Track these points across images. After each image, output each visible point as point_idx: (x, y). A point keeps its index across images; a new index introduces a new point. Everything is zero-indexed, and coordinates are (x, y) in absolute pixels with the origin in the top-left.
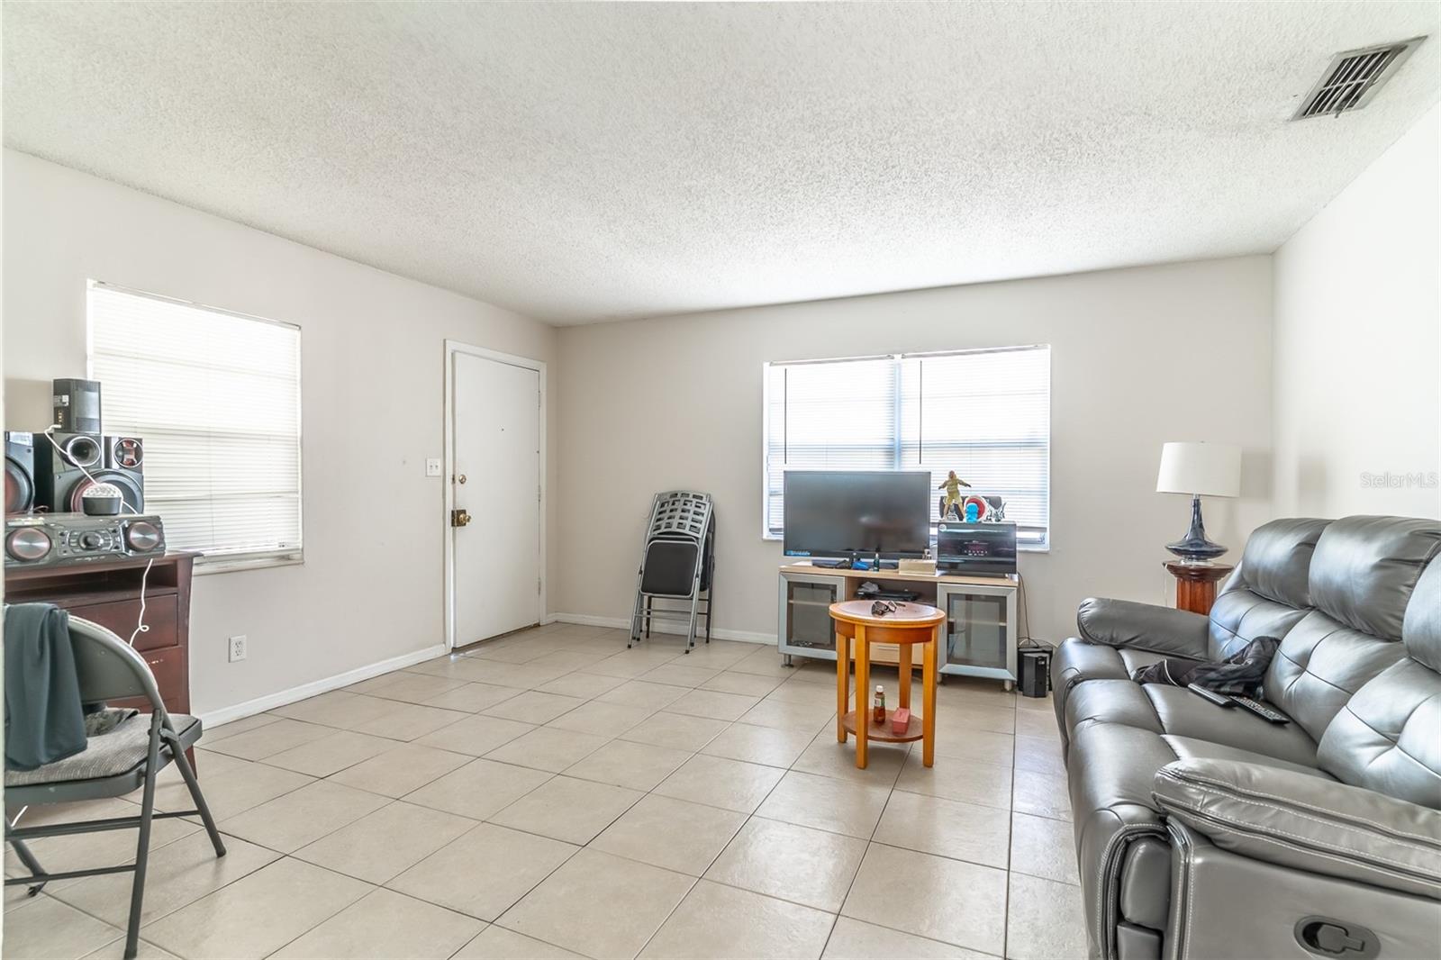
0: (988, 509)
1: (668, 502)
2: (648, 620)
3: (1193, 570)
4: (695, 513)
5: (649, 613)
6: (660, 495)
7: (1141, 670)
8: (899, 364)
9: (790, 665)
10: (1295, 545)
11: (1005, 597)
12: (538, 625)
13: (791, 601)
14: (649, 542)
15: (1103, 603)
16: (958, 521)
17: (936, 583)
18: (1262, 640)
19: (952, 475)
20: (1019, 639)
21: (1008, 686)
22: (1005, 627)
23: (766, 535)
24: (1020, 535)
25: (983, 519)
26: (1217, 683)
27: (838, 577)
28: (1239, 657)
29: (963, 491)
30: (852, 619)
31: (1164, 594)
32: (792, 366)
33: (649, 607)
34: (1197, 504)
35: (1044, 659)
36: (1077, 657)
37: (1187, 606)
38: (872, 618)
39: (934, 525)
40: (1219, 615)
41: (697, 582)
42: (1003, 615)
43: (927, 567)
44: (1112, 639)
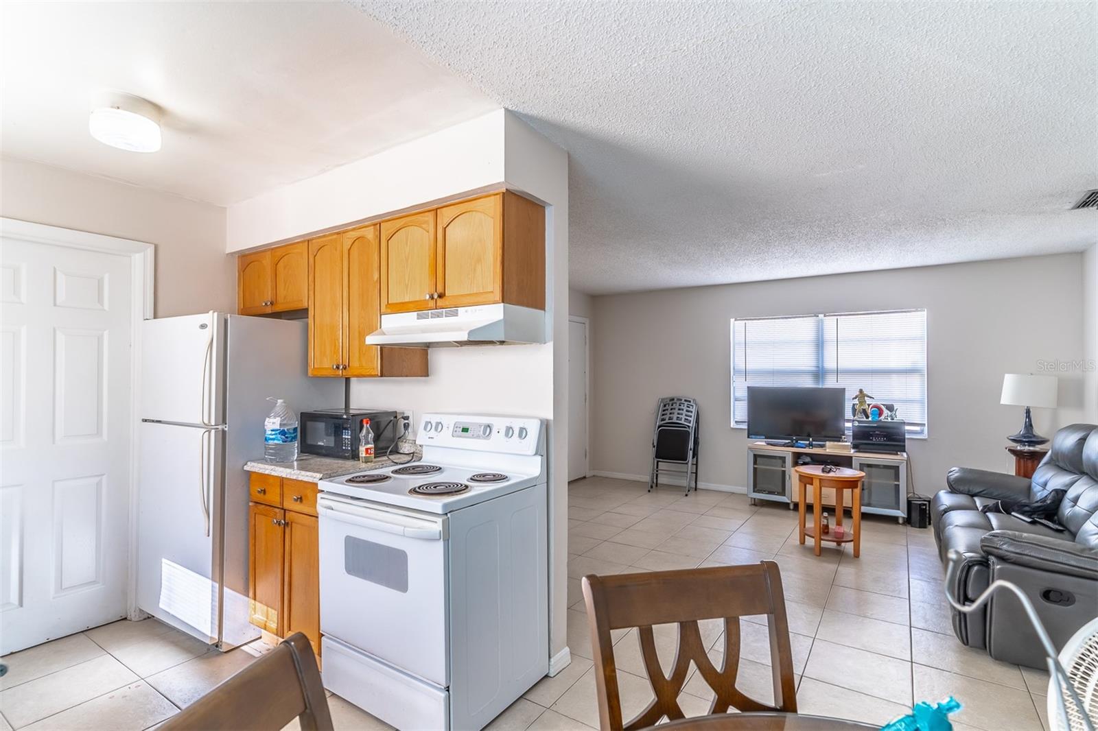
0: (886, 412)
1: (669, 404)
2: (657, 475)
3: (1025, 453)
4: (687, 411)
5: (657, 471)
6: (663, 400)
7: (985, 507)
8: (822, 320)
9: (755, 505)
10: (1078, 439)
11: (898, 467)
12: (585, 478)
13: (755, 466)
14: (659, 428)
15: (963, 470)
16: (865, 419)
17: (851, 457)
18: (1056, 491)
19: (861, 391)
20: (907, 493)
21: (901, 521)
22: (899, 485)
23: (733, 425)
24: (907, 428)
25: (882, 418)
26: (1030, 513)
27: (787, 452)
28: (1043, 500)
29: (868, 401)
30: (811, 475)
31: (1008, 467)
32: (750, 321)
33: (657, 468)
34: (1028, 412)
35: (925, 505)
36: (946, 499)
37: (1022, 474)
38: (822, 474)
39: (848, 421)
40: (1037, 478)
41: (691, 453)
42: (897, 477)
43: (845, 447)
44: (969, 491)
